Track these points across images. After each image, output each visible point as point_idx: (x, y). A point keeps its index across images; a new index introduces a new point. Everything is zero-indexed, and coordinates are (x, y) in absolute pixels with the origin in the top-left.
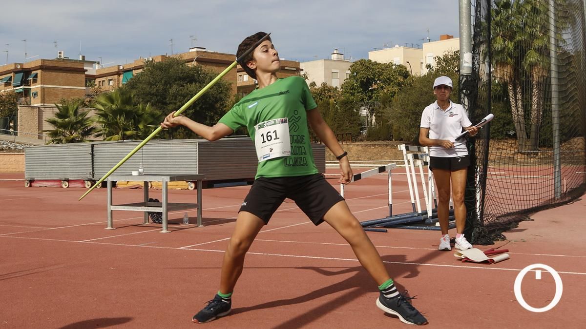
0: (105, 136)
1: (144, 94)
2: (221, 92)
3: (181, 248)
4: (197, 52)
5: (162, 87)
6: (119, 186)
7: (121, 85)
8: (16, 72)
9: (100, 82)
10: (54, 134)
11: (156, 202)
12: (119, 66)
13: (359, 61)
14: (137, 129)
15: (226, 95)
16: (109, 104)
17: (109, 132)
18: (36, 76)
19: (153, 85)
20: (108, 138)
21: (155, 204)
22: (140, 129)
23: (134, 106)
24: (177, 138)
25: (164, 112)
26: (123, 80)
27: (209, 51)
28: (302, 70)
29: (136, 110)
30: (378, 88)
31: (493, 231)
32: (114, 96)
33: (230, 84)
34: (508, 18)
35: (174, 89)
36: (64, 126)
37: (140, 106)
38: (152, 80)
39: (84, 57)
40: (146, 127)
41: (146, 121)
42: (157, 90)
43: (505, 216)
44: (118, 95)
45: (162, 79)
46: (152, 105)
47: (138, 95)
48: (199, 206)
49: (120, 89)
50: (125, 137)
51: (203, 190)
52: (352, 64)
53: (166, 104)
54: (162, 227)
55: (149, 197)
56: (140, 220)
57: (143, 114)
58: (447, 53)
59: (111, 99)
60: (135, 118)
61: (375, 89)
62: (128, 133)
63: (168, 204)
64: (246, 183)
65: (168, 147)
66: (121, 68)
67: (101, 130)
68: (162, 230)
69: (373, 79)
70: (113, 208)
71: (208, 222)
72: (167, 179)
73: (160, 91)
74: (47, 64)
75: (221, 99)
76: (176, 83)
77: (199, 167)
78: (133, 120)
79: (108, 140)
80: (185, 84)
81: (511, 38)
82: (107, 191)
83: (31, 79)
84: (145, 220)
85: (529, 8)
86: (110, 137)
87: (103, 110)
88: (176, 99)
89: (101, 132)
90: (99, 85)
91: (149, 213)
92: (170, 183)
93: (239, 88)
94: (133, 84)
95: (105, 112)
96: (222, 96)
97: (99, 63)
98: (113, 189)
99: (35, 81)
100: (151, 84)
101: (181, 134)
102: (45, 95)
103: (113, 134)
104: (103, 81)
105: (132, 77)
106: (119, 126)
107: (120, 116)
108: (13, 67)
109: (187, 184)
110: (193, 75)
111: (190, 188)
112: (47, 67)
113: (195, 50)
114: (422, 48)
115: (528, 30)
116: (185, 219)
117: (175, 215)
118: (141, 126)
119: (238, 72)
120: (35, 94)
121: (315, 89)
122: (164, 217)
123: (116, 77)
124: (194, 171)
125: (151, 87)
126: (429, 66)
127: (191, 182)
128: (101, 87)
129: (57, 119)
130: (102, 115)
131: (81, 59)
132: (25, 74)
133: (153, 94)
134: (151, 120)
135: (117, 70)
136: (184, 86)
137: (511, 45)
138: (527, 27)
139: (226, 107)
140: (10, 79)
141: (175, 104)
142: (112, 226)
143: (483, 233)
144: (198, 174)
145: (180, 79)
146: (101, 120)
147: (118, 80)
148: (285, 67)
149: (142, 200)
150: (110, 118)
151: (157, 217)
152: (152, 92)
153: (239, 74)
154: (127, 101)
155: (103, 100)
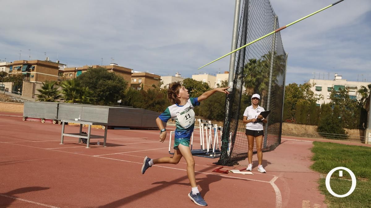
0: (65, 100)
1: (86, 82)
2: (123, 86)
3: (94, 156)
4: (114, 66)
5: (95, 80)
6: (69, 124)
7: (76, 77)
8: (24, 64)
9: (65, 74)
10: (40, 96)
11: (85, 134)
12: (75, 68)
13: (188, 79)
14: (81, 98)
15: (125, 87)
16: (69, 85)
17: (67, 98)
18: (34, 68)
19: (91, 79)
20: (67, 101)
21: (85, 135)
22: (82, 99)
23: (81, 87)
24: (100, 105)
25: (95, 92)
26: (77, 75)
27: (119, 66)
28: (161, 80)
29: (81, 89)
30: (194, 92)
31: (234, 161)
32: (71, 82)
33: (128, 82)
34: (255, 67)
35: (101, 82)
36: (46, 93)
37: (84, 88)
38: (90, 76)
39: (59, 62)
40: (85, 98)
41: (86, 95)
42: (93, 81)
43: (241, 154)
44: (74, 82)
45: (95, 76)
46: (90, 88)
47: (83, 83)
48: (105, 137)
49: (75, 79)
50: (75, 102)
51: (108, 130)
52: (183, 80)
53: (96, 88)
54: (86, 146)
55: (82, 131)
56: (77, 141)
57: (85, 92)
58: (226, 80)
59: (70, 83)
60: (81, 93)
61: (193, 92)
62: (77, 100)
63: (90, 135)
64: (129, 128)
65: (95, 108)
66: (77, 69)
67: (63, 97)
68: (86, 147)
69: (193, 88)
70: (64, 135)
71: (109, 145)
72: (91, 124)
73: (94, 82)
74: (40, 62)
75: (122, 89)
76: (102, 79)
77: (108, 119)
78: (79, 94)
79: (66, 102)
80: (106, 80)
81: (255, 77)
82: (62, 126)
83: (31, 69)
84: (79, 141)
85: (264, 64)
86: (68, 101)
87: (65, 88)
88: (101, 87)
89: (63, 98)
90: (65, 76)
91: (81, 138)
92: (92, 125)
93: (132, 85)
94: (81, 77)
95: (66, 89)
96: (123, 87)
97: (66, 65)
98: (65, 125)
99: (33, 70)
100: (90, 78)
101: (102, 103)
102: (38, 77)
103: (69, 100)
104: (67, 74)
105: (81, 74)
106: (72, 96)
107: (73, 92)
108: (22, 62)
109: (102, 126)
110: (110, 76)
111: (103, 128)
112: (40, 64)
113: (113, 65)
114: (216, 76)
115: (262, 74)
116: (98, 143)
117: (93, 140)
118: (83, 97)
119: (132, 77)
120: (33, 76)
121: (166, 89)
122: (88, 141)
123: (74, 73)
124: (106, 121)
125: (90, 80)
126: (218, 85)
127: (104, 126)
128: (66, 77)
129: (42, 89)
130: (65, 90)
131: (57, 62)
132: (29, 66)
133: (91, 83)
134: (88, 95)
135: (74, 70)
136: (105, 81)
137: (254, 79)
138: (262, 72)
139: (124, 92)
140: (21, 67)
141: (101, 89)
142: (63, 143)
143: (229, 161)
144: (107, 123)
145: (104, 77)
146: (64, 92)
147: (75, 74)
148: (154, 77)
149: (79, 132)
150: (69, 92)
151: (85, 141)
152: (90, 82)
153: (132, 78)
154: (78, 85)
155: (66, 83)
